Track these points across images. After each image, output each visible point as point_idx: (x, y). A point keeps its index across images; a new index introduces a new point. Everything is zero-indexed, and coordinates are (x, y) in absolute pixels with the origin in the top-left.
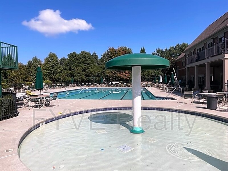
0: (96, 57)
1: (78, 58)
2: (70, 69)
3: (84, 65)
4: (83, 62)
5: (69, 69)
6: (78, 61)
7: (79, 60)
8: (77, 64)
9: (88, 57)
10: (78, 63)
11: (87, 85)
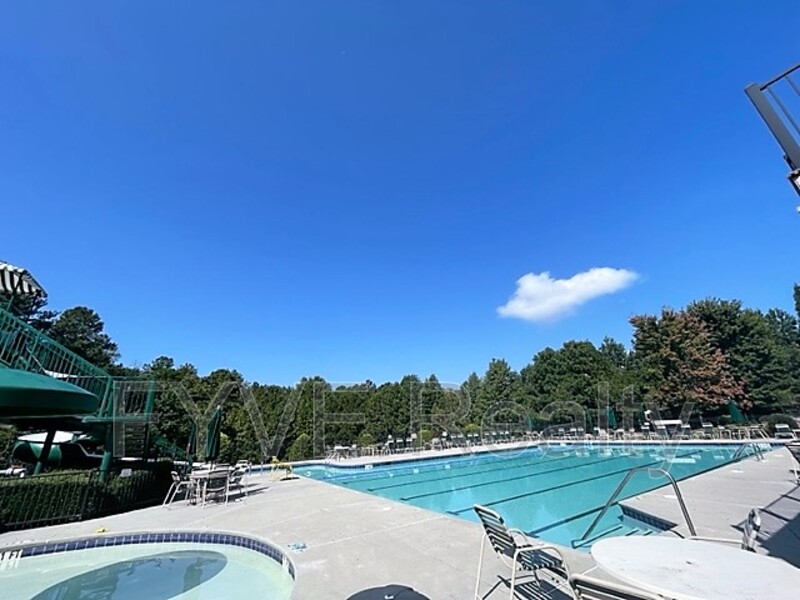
0: (614, 349)
1: (557, 361)
2: (542, 391)
3: (576, 377)
4: (571, 370)
5: (539, 392)
6: (557, 370)
7: (560, 366)
8: (558, 377)
9: (582, 355)
10: (559, 374)
11: (573, 434)
